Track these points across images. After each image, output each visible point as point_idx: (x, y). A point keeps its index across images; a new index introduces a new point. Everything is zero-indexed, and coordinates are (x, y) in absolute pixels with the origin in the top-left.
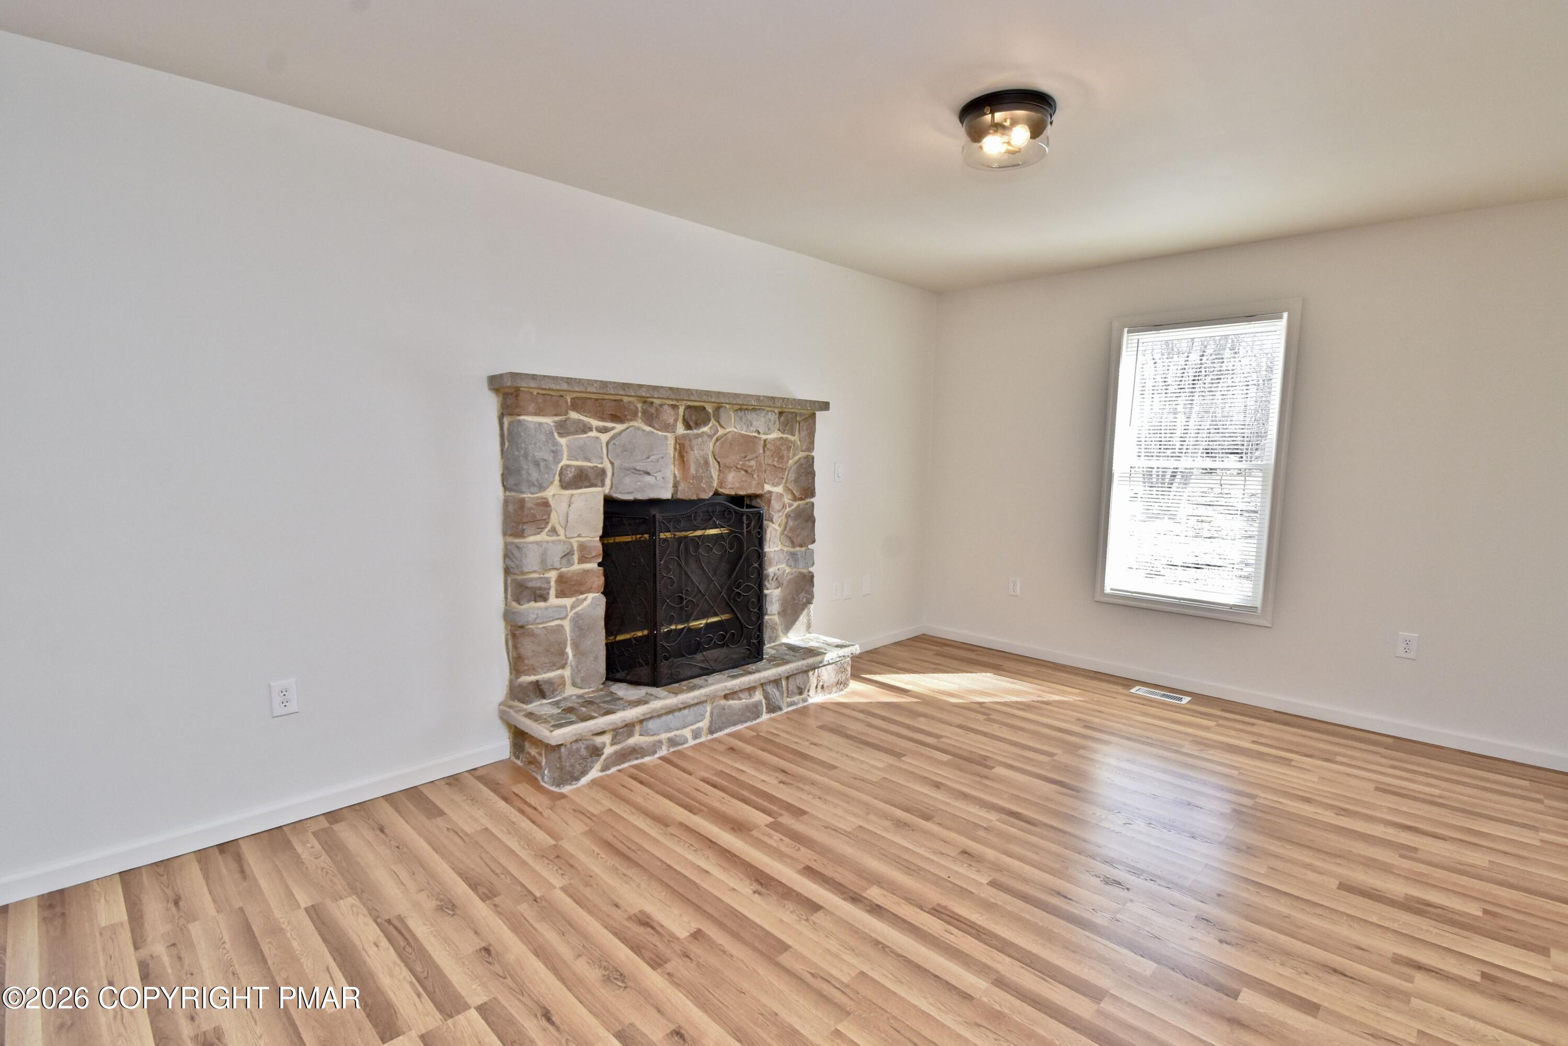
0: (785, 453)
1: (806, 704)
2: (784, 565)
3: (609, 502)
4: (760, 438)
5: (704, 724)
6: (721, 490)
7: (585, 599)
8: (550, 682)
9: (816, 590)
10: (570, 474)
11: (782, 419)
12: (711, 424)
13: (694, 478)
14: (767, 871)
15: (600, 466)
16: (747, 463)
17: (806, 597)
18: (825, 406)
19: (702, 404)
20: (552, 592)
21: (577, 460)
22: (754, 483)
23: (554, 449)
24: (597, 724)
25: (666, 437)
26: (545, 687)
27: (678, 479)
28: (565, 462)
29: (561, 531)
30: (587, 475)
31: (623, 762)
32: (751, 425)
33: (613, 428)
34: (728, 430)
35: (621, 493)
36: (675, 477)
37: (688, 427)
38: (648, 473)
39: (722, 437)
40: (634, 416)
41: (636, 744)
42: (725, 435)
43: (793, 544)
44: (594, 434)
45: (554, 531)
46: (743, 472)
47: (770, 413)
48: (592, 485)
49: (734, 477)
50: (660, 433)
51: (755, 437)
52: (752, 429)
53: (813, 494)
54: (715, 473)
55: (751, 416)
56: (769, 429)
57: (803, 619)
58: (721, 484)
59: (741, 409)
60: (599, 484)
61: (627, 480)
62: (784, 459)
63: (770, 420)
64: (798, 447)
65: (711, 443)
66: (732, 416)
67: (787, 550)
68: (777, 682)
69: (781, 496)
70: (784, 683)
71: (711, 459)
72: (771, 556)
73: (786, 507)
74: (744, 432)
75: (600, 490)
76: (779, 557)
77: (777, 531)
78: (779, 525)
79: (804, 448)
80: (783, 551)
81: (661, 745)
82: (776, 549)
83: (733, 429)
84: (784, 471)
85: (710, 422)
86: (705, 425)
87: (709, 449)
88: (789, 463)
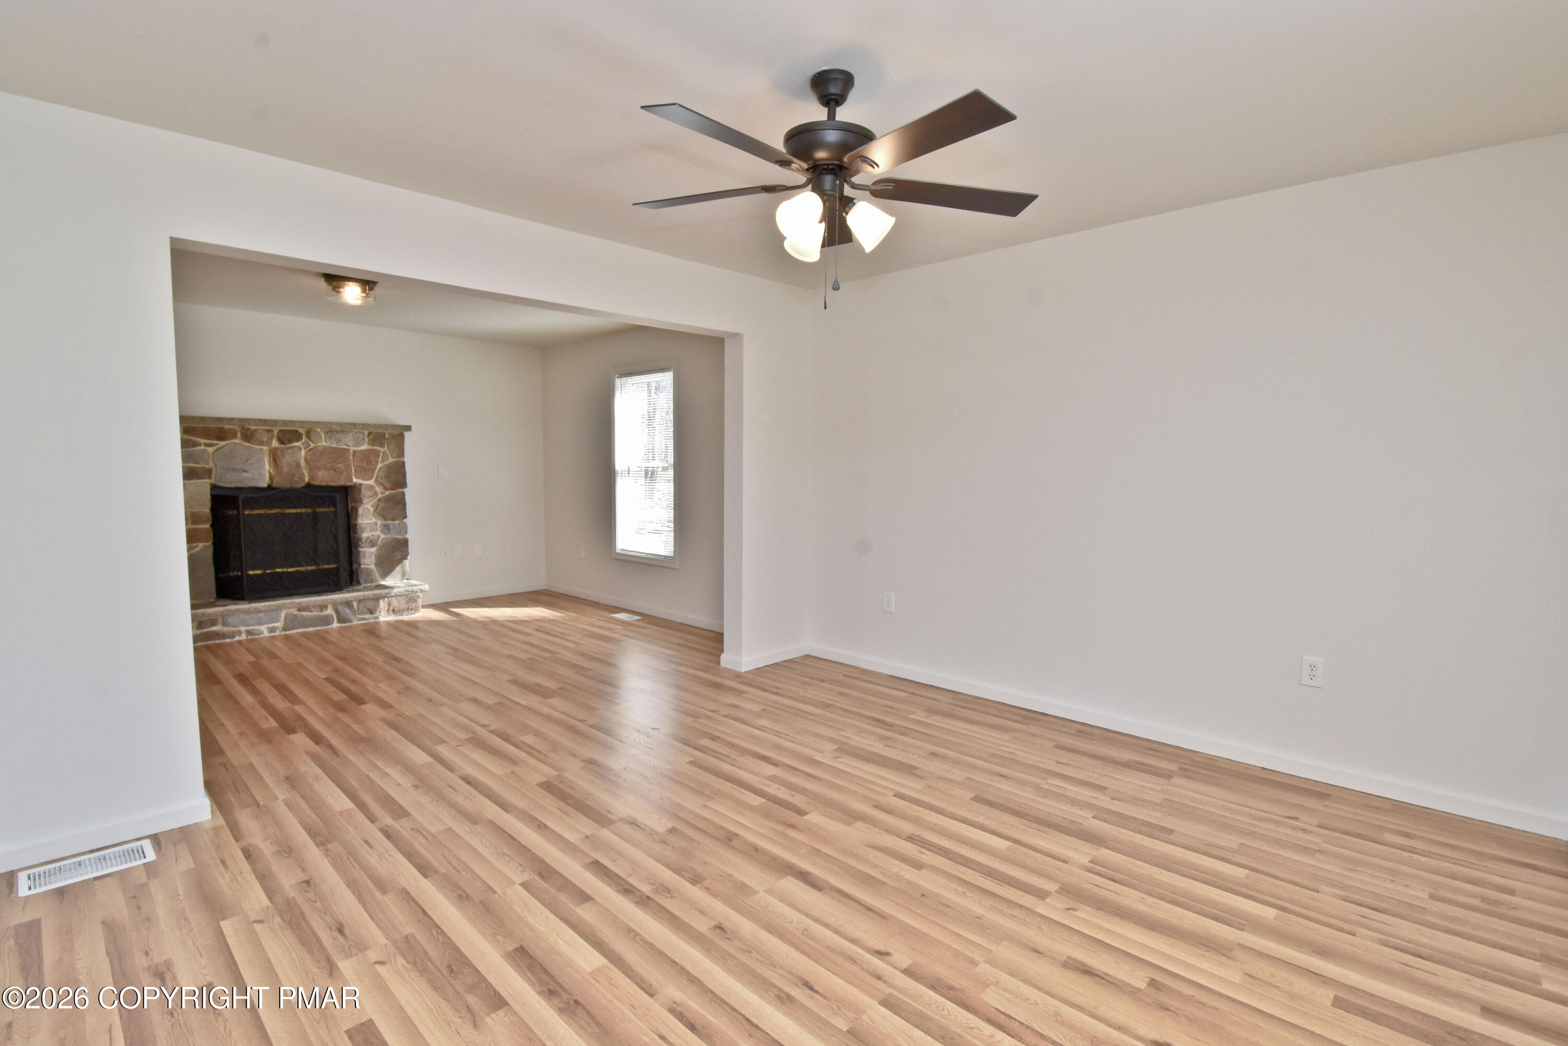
0: (373, 458)
1: (377, 620)
2: (378, 533)
3: (214, 487)
4: (350, 450)
5: (279, 625)
6: (312, 482)
7: (197, 546)
9: (410, 550)
11: (371, 437)
12: (303, 440)
13: (287, 474)
15: (207, 467)
16: (335, 465)
17: (401, 556)
18: (408, 428)
19: (295, 428)
21: (190, 463)
22: (343, 478)
25: (262, 449)
27: (273, 474)
30: (196, 472)
31: (210, 640)
32: (340, 441)
33: (217, 444)
34: (319, 444)
35: (223, 483)
36: (270, 473)
37: (282, 443)
38: (246, 471)
39: (312, 449)
40: (234, 436)
41: (218, 631)
42: (316, 447)
43: (385, 519)
44: (202, 447)
46: (333, 472)
47: (358, 434)
48: (204, 478)
49: (324, 474)
50: (257, 447)
51: (345, 448)
52: (341, 443)
53: (404, 485)
54: (306, 473)
55: (339, 435)
56: (358, 444)
57: (398, 569)
58: (312, 478)
59: (331, 431)
60: (207, 477)
61: (229, 475)
62: (374, 463)
63: (358, 438)
64: (387, 455)
65: (303, 453)
66: (323, 436)
67: (379, 522)
68: (348, 604)
69: (372, 487)
70: (355, 605)
71: (303, 463)
72: (364, 526)
73: (378, 494)
74: (334, 446)
75: (207, 480)
76: (373, 527)
77: (370, 510)
78: (371, 506)
79: (394, 455)
80: (376, 523)
81: (240, 633)
82: (370, 522)
83: (324, 443)
84: (374, 470)
85: (302, 439)
86: (298, 441)
87: (301, 457)
88: (379, 466)
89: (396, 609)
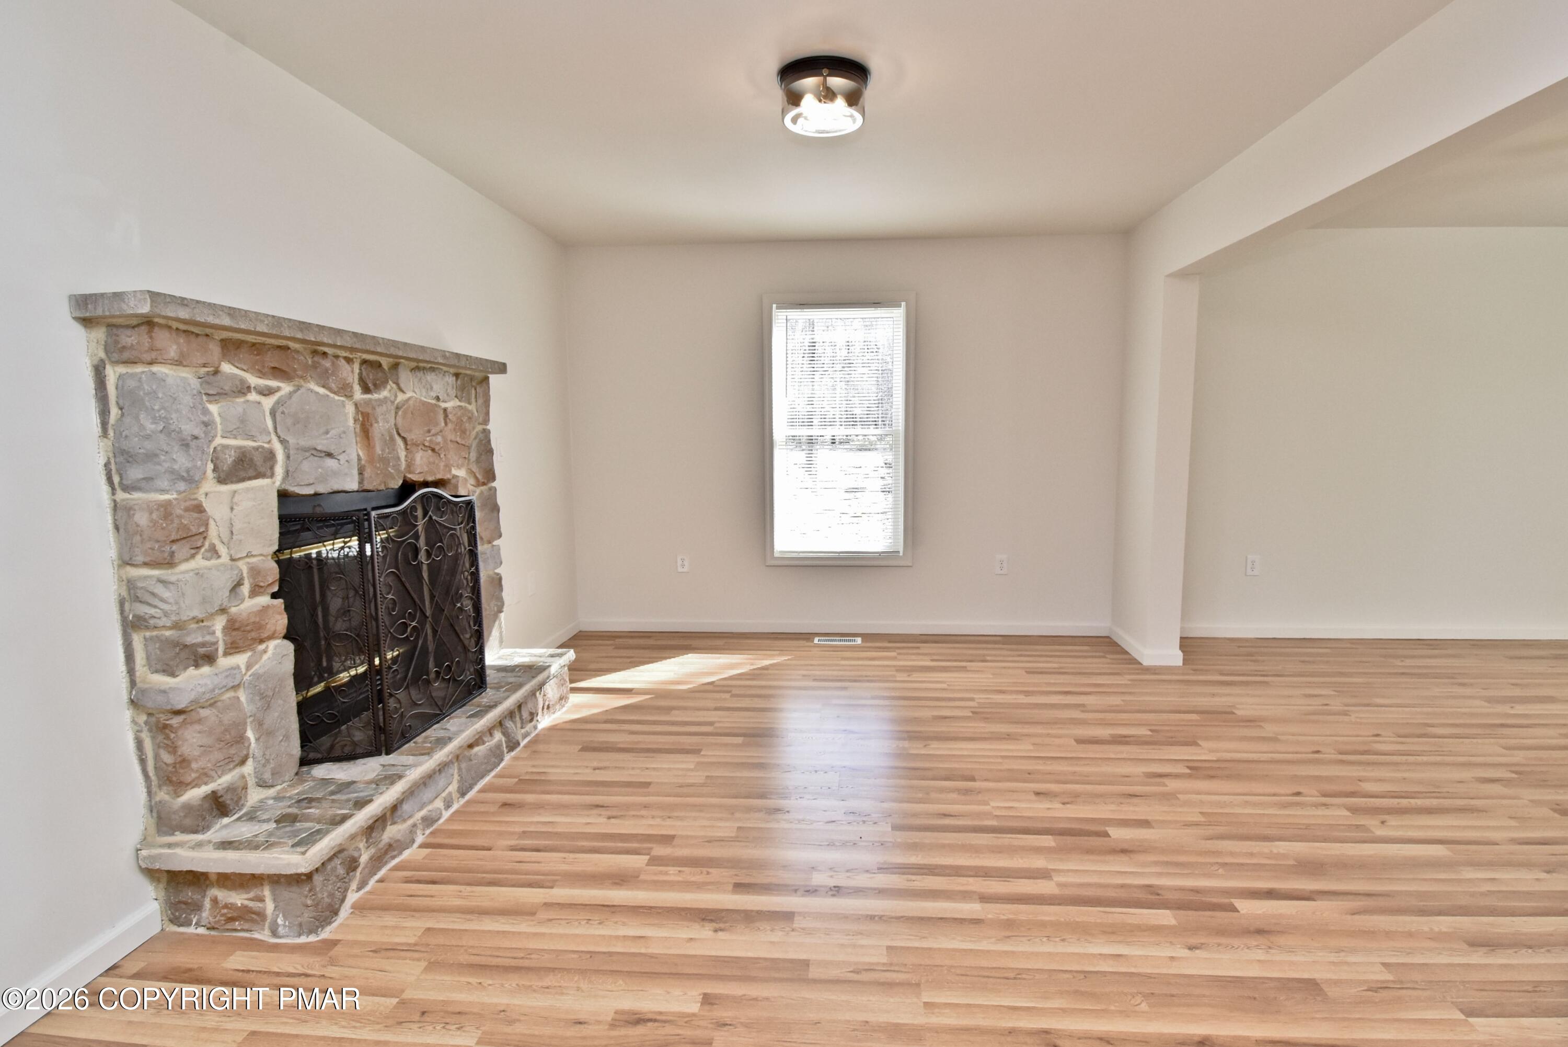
0: (465, 426)
1: (538, 731)
4: (440, 407)
5: (453, 788)
6: (410, 475)
7: (265, 651)
8: (230, 789)
9: (505, 595)
10: (229, 459)
11: (459, 382)
12: (389, 387)
13: (380, 459)
14: (703, 906)
15: (266, 446)
16: (434, 438)
17: (497, 605)
18: (502, 368)
19: (377, 356)
20: (220, 649)
21: (235, 438)
22: (441, 464)
23: (205, 419)
24: (356, 822)
25: (343, 404)
26: (227, 799)
27: (363, 462)
28: (219, 441)
29: (222, 550)
30: (251, 460)
31: (379, 869)
32: (432, 388)
33: (278, 389)
34: (407, 395)
35: (298, 485)
36: (359, 459)
37: (366, 390)
38: (330, 455)
39: (402, 404)
40: (305, 369)
41: (390, 839)
42: (406, 401)
44: (253, 396)
45: (214, 552)
46: (430, 451)
47: (447, 374)
48: (259, 476)
49: (422, 458)
50: (337, 398)
51: (435, 404)
52: (431, 394)
53: (493, 478)
54: (402, 454)
55: (430, 377)
56: (448, 395)
57: (494, 631)
58: (409, 466)
59: (420, 367)
60: (269, 473)
61: (306, 466)
62: (467, 433)
63: (447, 383)
64: (476, 418)
65: (392, 412)
66: (410, 375)
69: (464, 480)
71: (395, 434)
74: (424, 398)
75: (270, 482)
79: (480, 419)
83: (413, 394)
84: (468, 447)
85: (388, 383)
86: (384, 386)
87: (392, 420)
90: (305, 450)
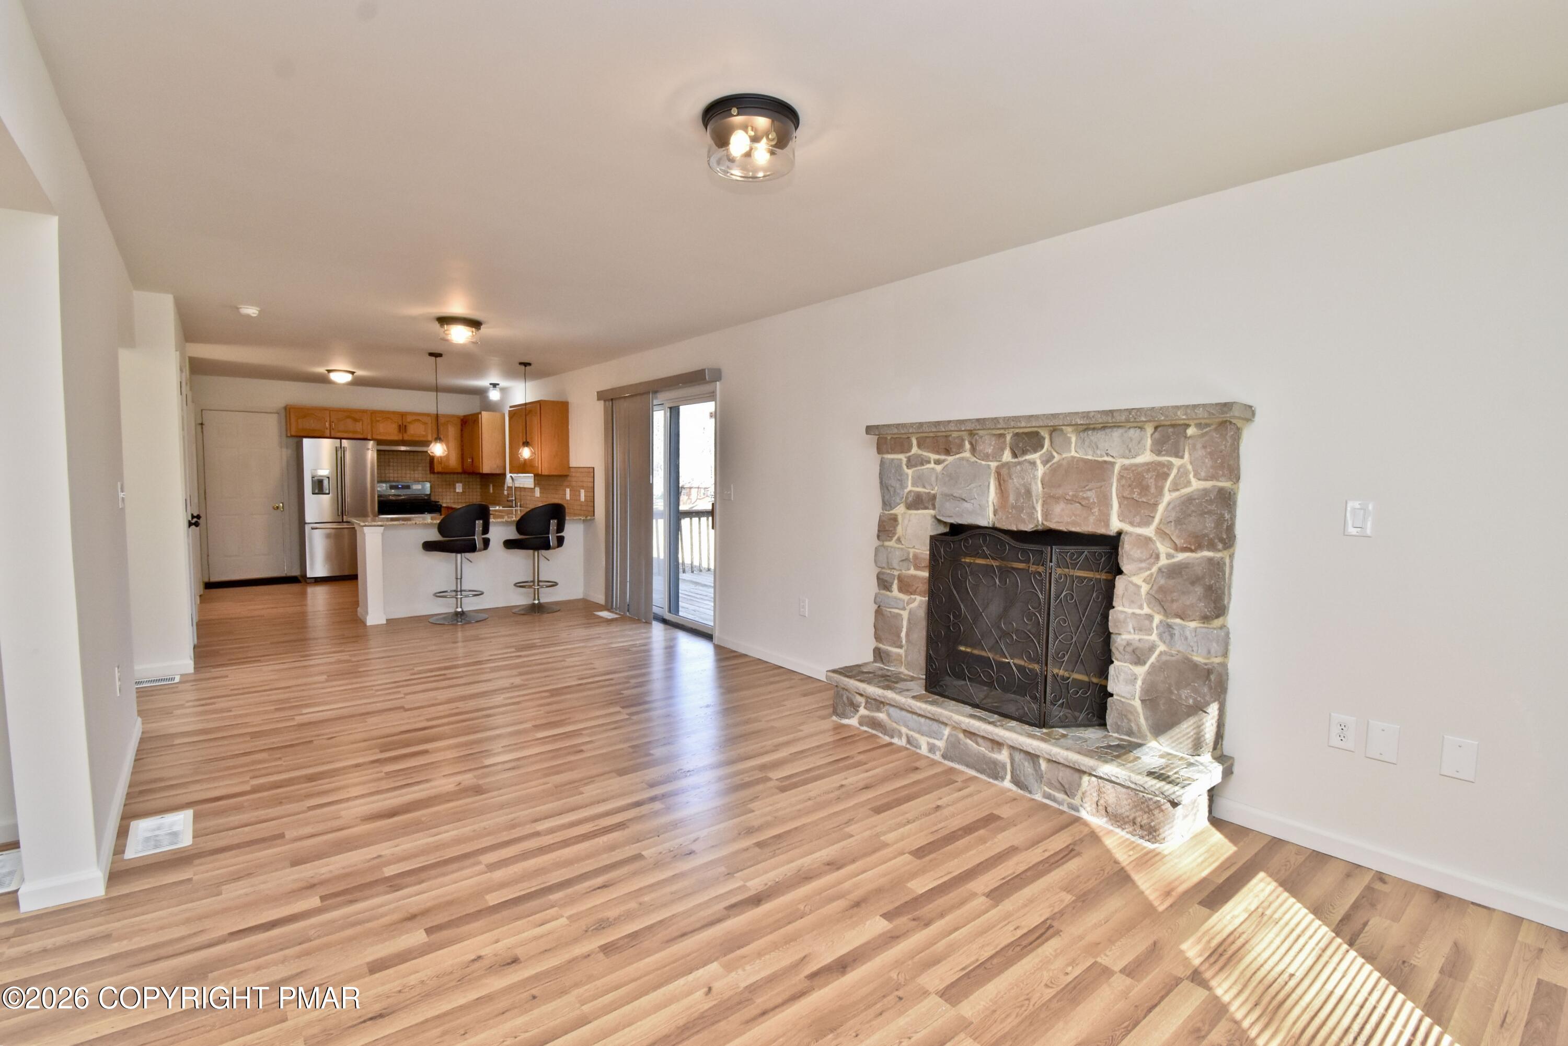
0: (1152, 482)
1: (1075, 813)
2: (1154, 637)
4: (1114, 464)
5: (940, 745)
6: (1045, 523)
7: (916, 600)
8: (888, 654)
10: (910, 498)
11: (1157, 435)
12: (1044, 449)
13: (1013, 507)
15: (933, 492)
16: (1081, 494)
19: (1036, 429)
20: (895, 587)
21: (918, 487)
22: (1096, 519)
23: (899, 478)
25: (989, 466)
27: (996, 507)
28: (910, 488)
29: (904, 542)
30: (922, 499)
32: (1097, 448)
33: (944, 461)
34: (1064, 456)
35: (943, 516)
36: (994, 505)
37: (1015, 455)
38: (967, 500)
39: (1054, 463)
40: (962, 446)
41: (882, 721)
42: (1059, 462)
43: (1166, 613)
44: (932, 465)
45: (899, 540)
46: (1078, 505)
47: (1133, 430)
48: (926, 508)
49: (1063, 510)
50: (983, 463)
51: (1105, 462)
52: (1099, 452)
54: (1039, 508)
56: (1128, 451)
57: (1187, 727)
58: (1046, 517)
59: (1084, 430)
60: (930, 507)
61: (948, 505)
62: (1153, 490)
63: (1131, 440)
64: (1186, 473)
65: (1041, 470)
66: (1073, 439)
67: (1157, 618)
68: (1033, 757)
69: (1148, 540)
70: (1043, 765)
71: (1038, 488)
72: (1122, 617)
73: (1157, 557)
74: (1090, 457)
75: (932, 512)
76: (1144, 623)
77: (1139, 587)
78: (1144, 581)
79: (1203, 474)
80: (1150, 618)
81: (900, 735)
82: (1138, 611)
83: (1073, 453)
84: (1156, 505)
85: (1042, 447)
86: (1035, 451)
87: (1035, 477)
88: (1167, 497)
89: (1109, 809)
90: (947, 495)
